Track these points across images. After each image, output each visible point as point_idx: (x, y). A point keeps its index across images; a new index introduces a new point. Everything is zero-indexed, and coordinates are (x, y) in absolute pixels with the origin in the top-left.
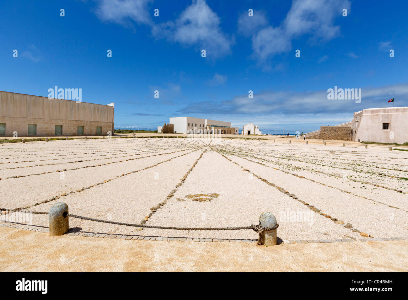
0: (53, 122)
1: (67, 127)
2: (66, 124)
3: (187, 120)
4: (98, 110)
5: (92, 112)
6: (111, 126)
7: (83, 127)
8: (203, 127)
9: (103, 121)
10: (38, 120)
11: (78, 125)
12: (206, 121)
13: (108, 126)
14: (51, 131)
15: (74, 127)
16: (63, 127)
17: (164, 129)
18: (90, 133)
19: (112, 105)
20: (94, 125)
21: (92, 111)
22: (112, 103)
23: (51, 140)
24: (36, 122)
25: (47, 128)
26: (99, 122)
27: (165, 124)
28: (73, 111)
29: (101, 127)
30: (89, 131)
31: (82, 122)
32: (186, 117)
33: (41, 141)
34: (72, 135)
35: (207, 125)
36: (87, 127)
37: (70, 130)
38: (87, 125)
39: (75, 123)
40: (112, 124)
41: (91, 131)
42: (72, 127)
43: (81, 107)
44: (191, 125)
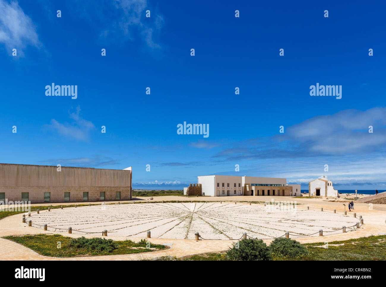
0: (82, 189)
1: (92, 193)
2: (91, 190)
3: (216, 179)
4: (117, 175)
5: (112, 178)
6: (129, 191)
7: (105, 192)
8: (239, 186)
9: (122, 186)
10: (71, 188)
11: (101, 191)
12: (243, 178)
13: (126, 191)
14: (80, 198)
15: (97, 193)
16: (89, 194)
17: (189, 191)
18: (110, 198)
19: (129, 169)
20: (114, 190)
21: (112, 176)
22: (129, 167)
23: (79, 206)
24: (70, 190)
25: (77, 195)
26: (118, 187)
27: (191, 185)
28: (97, 178)
29: (120, 192)
30: (109, 196)
31: (104, 188)
32: (214, 176)
33: (72, 207)
34: (96, 200)
35: (245, 185)
36: (108, 192)
37: (94, 196)
38: (108, 190)
39: (98, 189)
40: (130, 188)
41: (111, 196)
42: (96, 193)
43: (103, 174)
44: (221, 185)
